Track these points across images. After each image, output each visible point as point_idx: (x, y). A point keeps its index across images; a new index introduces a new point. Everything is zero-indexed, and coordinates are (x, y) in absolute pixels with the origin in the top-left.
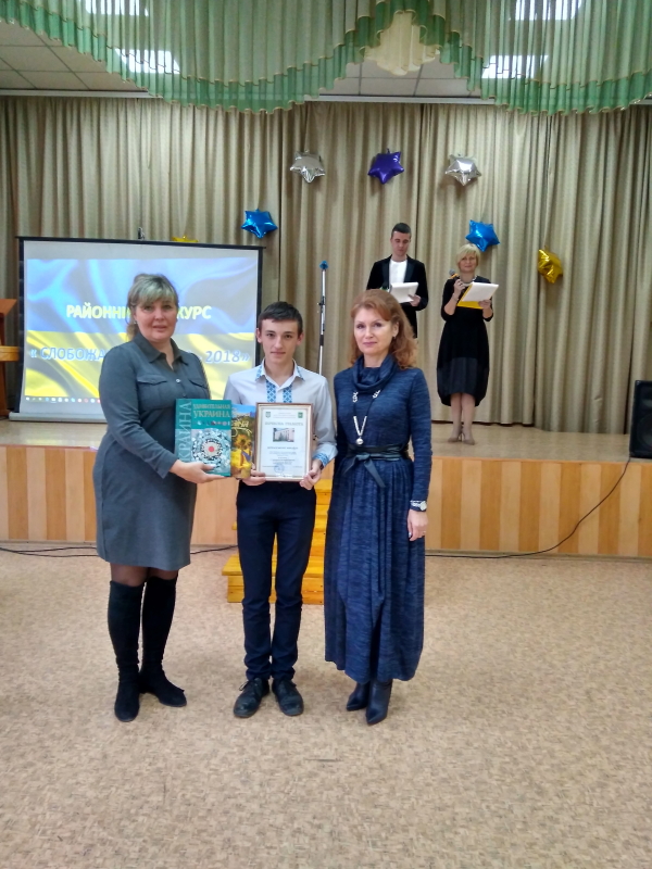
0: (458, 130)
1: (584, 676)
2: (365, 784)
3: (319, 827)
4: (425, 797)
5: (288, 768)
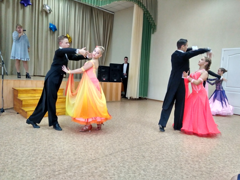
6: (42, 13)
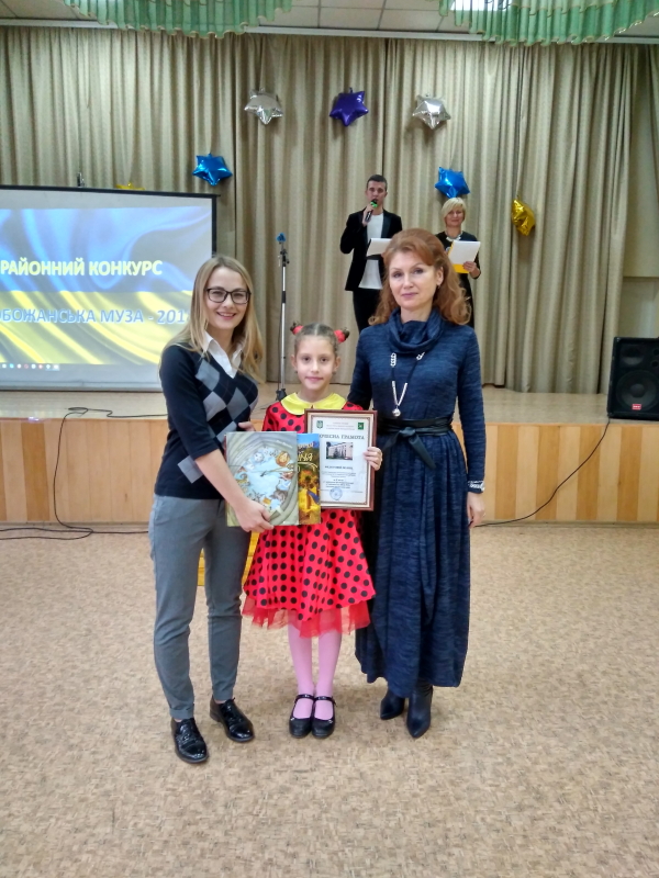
0: (425, 69)
1: (574, 657)
2: (345, 799)
3: (294, 856)
4: (413, 812)
5: (256, 783)
6: (410, 136)
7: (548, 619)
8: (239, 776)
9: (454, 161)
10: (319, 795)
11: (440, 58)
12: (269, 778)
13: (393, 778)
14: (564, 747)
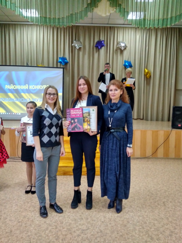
0: (121, 34)
1: (162, 197)
2: (96, 238)
5: (71, 233)
6: (116, 52)
7: (155, 186)
8: (66, 231)
9: (128, 59)
10: (89, 237)
11: (125, 32)
12: (75, 232)
13: (110, 232)
14: (159, 224)
